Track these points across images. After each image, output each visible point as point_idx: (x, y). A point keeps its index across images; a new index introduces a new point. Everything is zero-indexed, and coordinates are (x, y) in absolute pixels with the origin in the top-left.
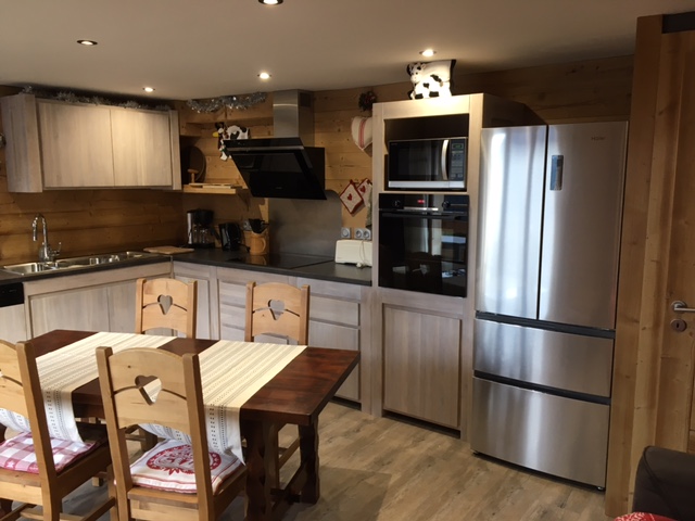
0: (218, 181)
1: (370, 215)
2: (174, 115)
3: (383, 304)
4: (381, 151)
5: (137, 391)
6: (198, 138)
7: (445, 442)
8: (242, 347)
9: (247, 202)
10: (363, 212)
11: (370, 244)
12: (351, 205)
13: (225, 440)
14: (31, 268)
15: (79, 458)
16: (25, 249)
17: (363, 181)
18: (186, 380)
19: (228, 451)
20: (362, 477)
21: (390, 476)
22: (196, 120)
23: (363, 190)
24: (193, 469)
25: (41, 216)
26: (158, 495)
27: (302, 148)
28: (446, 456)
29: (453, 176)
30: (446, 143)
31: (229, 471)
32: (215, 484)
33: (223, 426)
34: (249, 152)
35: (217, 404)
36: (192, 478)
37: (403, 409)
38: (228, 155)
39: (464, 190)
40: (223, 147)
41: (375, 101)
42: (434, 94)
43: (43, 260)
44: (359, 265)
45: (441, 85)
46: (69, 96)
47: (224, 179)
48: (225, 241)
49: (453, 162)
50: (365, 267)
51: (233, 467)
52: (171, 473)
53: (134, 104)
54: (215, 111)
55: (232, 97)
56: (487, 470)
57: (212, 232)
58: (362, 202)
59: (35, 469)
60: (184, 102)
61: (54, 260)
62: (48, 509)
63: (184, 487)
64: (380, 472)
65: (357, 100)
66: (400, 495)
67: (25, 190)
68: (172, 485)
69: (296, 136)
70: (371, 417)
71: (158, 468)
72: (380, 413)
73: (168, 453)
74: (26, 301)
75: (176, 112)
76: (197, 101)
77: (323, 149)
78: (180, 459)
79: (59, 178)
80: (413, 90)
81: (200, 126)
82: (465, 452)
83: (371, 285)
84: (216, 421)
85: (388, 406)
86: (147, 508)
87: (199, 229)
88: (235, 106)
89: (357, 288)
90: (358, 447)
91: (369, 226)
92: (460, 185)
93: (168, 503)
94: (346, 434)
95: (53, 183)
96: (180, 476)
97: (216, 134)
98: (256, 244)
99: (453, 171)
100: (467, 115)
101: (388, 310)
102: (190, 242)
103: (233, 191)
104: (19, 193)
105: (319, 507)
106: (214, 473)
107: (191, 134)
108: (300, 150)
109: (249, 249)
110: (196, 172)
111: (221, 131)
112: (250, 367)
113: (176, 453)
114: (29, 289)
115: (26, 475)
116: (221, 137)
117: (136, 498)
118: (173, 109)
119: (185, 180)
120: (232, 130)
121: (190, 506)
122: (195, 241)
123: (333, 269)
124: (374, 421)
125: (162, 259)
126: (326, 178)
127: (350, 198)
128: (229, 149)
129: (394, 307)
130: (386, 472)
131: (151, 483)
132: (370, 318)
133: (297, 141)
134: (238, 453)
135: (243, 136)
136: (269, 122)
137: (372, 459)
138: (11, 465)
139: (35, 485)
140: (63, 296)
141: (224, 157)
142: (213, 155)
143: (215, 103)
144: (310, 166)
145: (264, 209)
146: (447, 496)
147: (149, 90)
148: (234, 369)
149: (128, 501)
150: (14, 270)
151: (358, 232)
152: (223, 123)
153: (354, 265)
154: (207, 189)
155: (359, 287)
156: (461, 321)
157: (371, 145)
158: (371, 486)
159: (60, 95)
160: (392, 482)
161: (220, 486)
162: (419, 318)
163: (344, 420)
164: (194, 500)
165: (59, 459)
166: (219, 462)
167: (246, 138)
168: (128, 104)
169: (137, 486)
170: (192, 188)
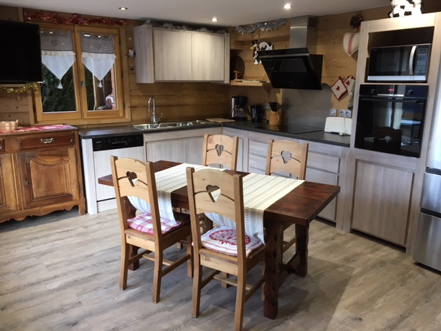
0: (252, 78)
1: (352, 100)
2: (227, 36)
3: (357, 160)
4: (364, 55)
5: (207, 194)
6: (241, 51)
7: (395, 253)
8: (264, 178)
9: (269, 91)
10: (347, 99)
11: (350, 120)
12: (338, 94)
13: (254, 228)
14: (146, 126)
15: (173, 229)
16: (143, 116)
17: (348, 77)
18: (235, 190)
19: (255, 235)
20: (335, 266)
21: (354, 269)
22: (241, 39)
23: (348, 83)
24: (235, 243)
25: (153, 97)
26: (215, 254)
27: (308, 54)
28: (394, 262)
29: (417, 72)
30: (414, 48)
31: (255, 247)
32: (248, 252)
33: (253, 220)
34: (274, 58)
35: (250, 207)
36: (235, 247)
37: (366, 230)
38: (259, 61)
39: (426, 82)
40: (256, 56)
41: (362, 21)
42: (408, 14)
43: (153, 123)
44: (341, 134)
45: (414, 7)
46: (170, 25)
47: (256, 76)
48: (254, 116)
49: (418, 62)
50: (345, 135)
51: (258, 245)
52: (222, 243)
53: (205, 29)
54: (253, 32)
55: (264, 23)
56: (424, 274)
57: (246, 111)
58: (347, 91)
59: (151, 232)
60: (234, 28)
61: (159, 123)
62: (157, 254)
63: (230, 252)
64: (348, 265)
65: (349, 21)
66: (361, 280)
67: (145, 82)
68: (223, 250)
69: (305, 46)
70: (343, 232)
71: (215, 239)
72: (349, 230)
73: (221, 233)
74: (144, 145)
75: (229, 34)
76: (242, 26)
77: (322, 56)
78: (227, 237)
79: (163, 75)
80: (392, 11)
81: (243, 43)
82: (408, 261)
83: (349, 146)
84: (249, 216)
85: (355, 226)
86: (209, 260)
87: (238, 108)
88: (266, 28)
89: (339, 149)
90: (333, 249)
91: (351, 108)
92: (423, 78)
93: (221, 259)
94: (325, 240)
95: (160, 78)
96: (228, 246)
97: (252, 48)
98: (273, 118)
99: (418, 68)
100: (432, 28)
101: (359, 164)
102: (233, 116)
103: (261, 84)
104: (142, 84)
105: (306, 279)
106: (247, 246)
107: (237, 49)
108: (306, 56)
109: (268, 121)
110: (239, 72)
111: (255, 45)
112: (269, 189)
113: (225, 233)
114: (146, 138)
115: (147, 234)
116: (255, 50)
117: (204, 254)
118: (227, 32)
119: (232, 77)
120: (262, 45)
121: (233, 262)
122: (236, 115)
123: (323, 135)
124: (344, 235)
125: (216, 125)
126: (322, 75)
127: (338, 89)
128: (260, 57)
129: (364, 162)
130: (352, 266)
131: (212, 247)
132: (347, 169)
133: (305, 50)
134: (261, 237)
135: (269, 48)
136: (287, 38)
137: (342, 257)
138: (139, 229)
139: (151, 240)
140: (163, 143)
141: (256, 63)
142: (249, 61)
143: (253, 27)
144: (313, 68)
145: (279, 96)
146: (393, 286)
147: (214, 20)
148: (259, 190)
149: (199, 255)
150: (138, 127)
151: (342, 112)
152: (257, 41)
153: (338, 134)
154: (245, 83)
155: (340, 148)
156: (414, 174)
157: (357, 52)
158: (341, 273)
159: (165, 25)
160: (355, 272)
161: (250, 254)
162: (382, 170)
163: (324, 231)
164: (236, 260)
165: (164, 228)
166: (250, 241)
167: (271, 49)
168: (202, 30)
169: (204, 248)
170: (236, 83)
